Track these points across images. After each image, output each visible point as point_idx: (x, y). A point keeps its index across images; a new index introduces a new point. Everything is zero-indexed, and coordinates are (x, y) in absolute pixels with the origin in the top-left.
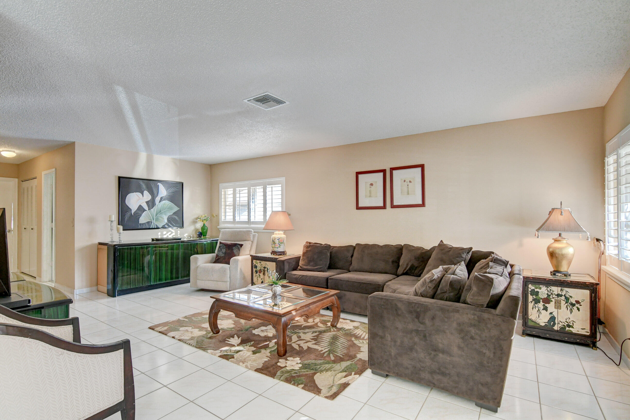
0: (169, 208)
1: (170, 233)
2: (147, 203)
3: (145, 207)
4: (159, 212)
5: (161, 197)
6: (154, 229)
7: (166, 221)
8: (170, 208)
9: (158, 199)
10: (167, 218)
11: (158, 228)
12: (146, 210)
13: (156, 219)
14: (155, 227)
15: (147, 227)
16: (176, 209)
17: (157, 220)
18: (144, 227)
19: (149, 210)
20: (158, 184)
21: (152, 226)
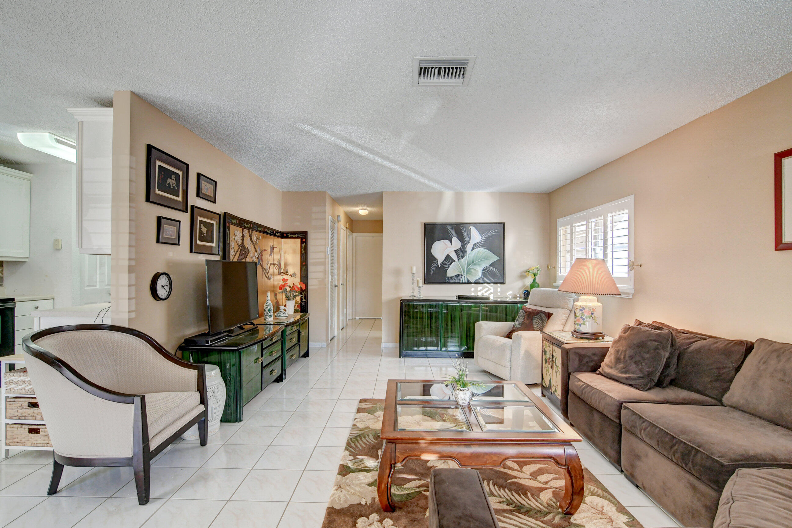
0: (484, 258)
1: (486, 289)
2: (456, 251)
3: (454, 256)
4: (472, 263)
5: (474, 244)
6: (465, 283)
7: (480, 274)
8: (487, 258)
9: (469, 247)
10: (482, 271)
11: (469, 283)
12: (455, 261)
13: (467, 271)
14: (466, 282)
15: (456, 281)
16: (495, 258)
17: (469, 272)
18: (452, 282)
19: (458, 260)
20: (471, 227)
21: (462, 280)
